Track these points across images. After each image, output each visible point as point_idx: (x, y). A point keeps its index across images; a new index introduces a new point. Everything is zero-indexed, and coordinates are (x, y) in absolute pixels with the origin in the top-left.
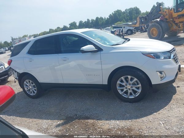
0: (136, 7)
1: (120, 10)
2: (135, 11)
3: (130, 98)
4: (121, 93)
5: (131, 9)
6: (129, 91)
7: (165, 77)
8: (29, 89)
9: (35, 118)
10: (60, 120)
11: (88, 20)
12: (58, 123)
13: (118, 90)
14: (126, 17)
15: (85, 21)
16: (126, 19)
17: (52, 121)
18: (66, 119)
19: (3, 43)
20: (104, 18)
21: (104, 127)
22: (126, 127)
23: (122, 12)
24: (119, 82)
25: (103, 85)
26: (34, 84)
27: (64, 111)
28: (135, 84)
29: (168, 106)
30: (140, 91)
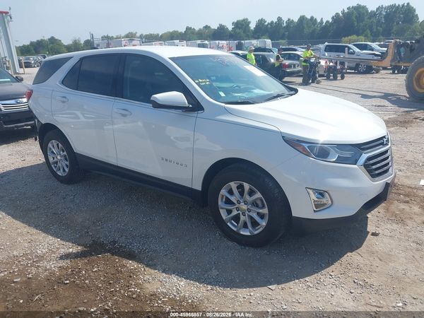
0: (408, 4)
1: (364, 7)
2: (403, 14)
3: (242, 233)
4: (224, 218)
5: (392, 7)
6: (242, 218)
7: (330, 206)
8: (56, 159)
9: (36, 227)
10: (79, 245)
11: (279, 19)
12: (71, 250)
13: (221, 211)
14: (375, 27)
15: (272, 22)
16: (375, 30)
17: (62, 242)
18: (90, 246)
19: (82, 42)
20: (319, 20)
21: (149, 287)
22: (190, 301)
23: (367, 11)
24: (223, 192)
25: (192, 189)
26: (65, 153)
27: (99, 226)
28: (257, 206)
29: (316, 275)
30: (264, 223)
